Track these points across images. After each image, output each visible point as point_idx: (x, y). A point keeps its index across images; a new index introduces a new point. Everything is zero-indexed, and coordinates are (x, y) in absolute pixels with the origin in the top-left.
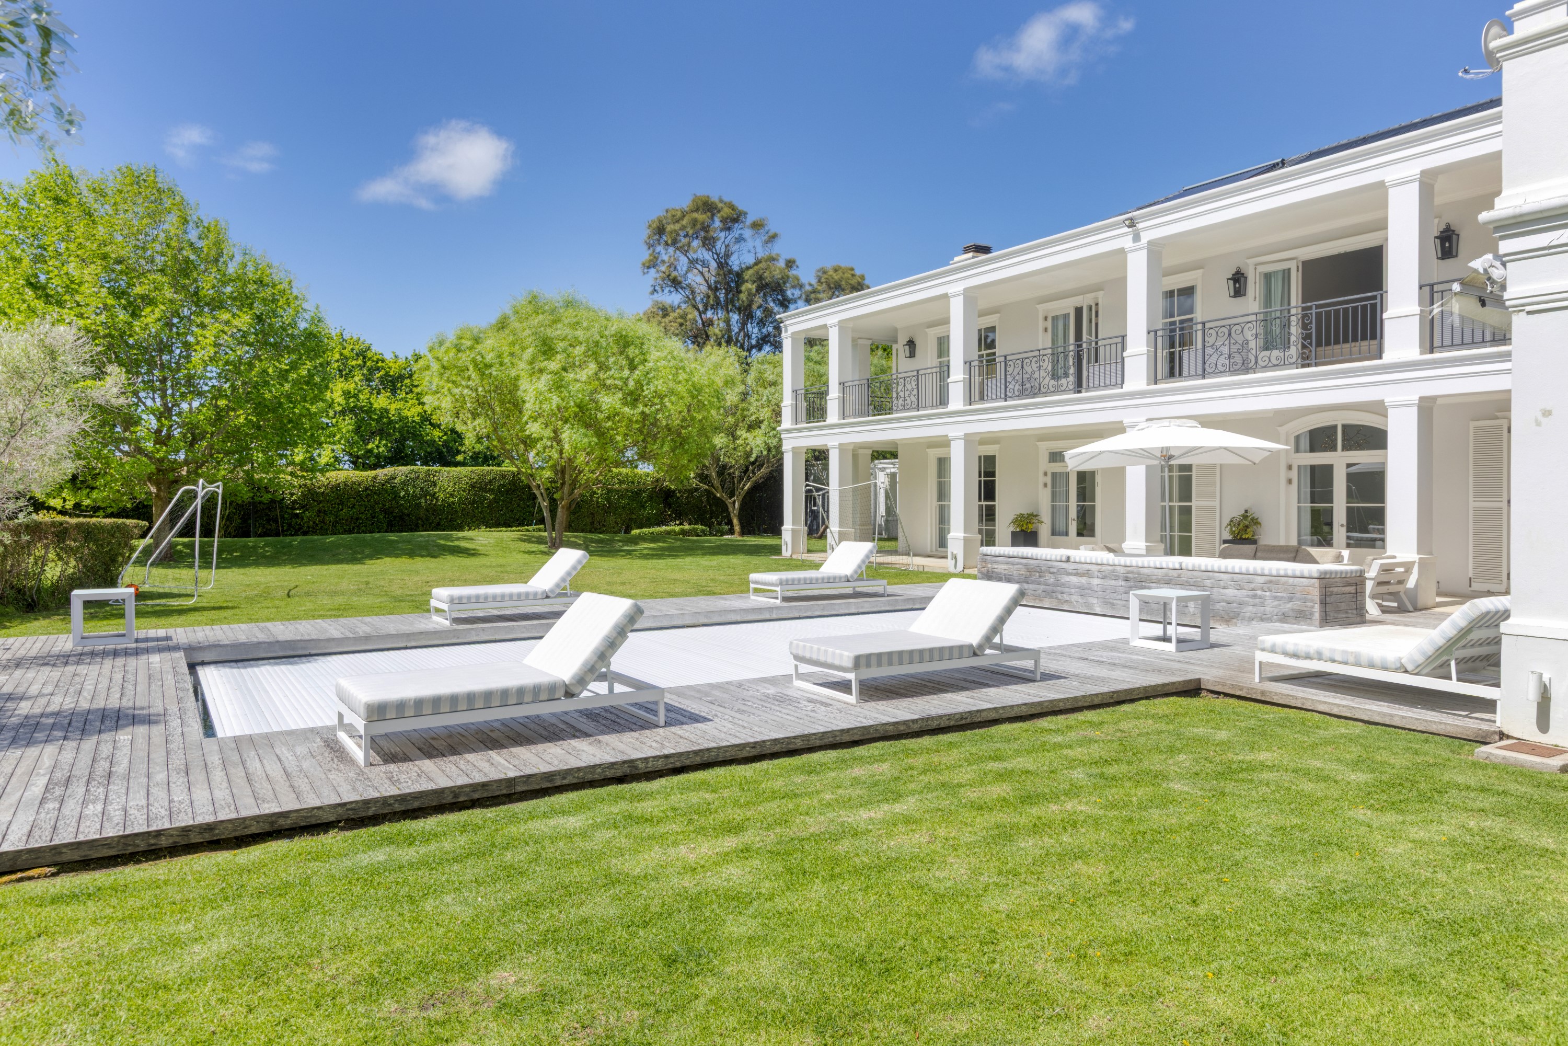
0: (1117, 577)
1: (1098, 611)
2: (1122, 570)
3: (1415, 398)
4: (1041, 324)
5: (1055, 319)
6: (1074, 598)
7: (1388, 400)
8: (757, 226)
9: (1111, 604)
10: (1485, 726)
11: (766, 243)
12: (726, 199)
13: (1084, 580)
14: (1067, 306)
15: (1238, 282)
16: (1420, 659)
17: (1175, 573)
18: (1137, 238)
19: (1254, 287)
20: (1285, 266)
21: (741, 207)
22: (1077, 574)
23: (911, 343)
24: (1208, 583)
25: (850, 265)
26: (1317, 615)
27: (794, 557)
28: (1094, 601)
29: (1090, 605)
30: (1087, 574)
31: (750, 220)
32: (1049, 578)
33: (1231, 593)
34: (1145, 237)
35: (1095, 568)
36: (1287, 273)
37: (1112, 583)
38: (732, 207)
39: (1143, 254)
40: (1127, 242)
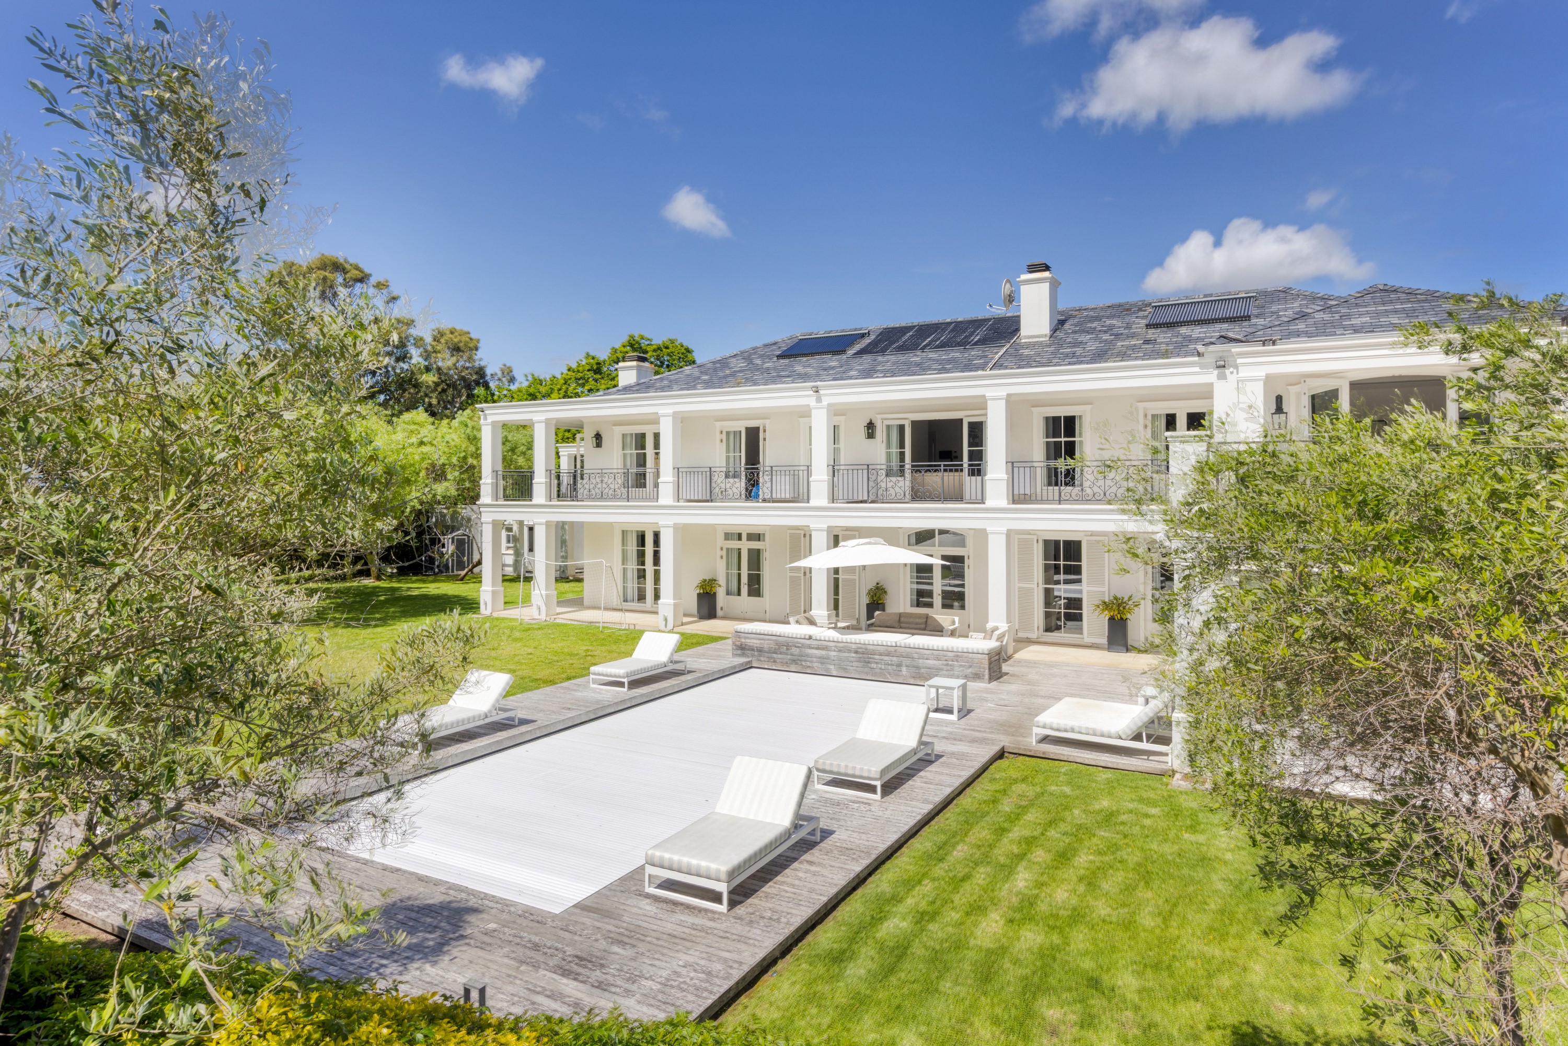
0: (850, 651)
1: (835, 673)
2: (854, 646)
3: (1004, 529)
4: (718, 437)
5: (728, 433)
6: (815, 665)
7: (989, 529)
8: (379, 286)
9: (845, 669)
10: (1163, 766)
11: (388, 303)
12: (352, 261)
13: (823, 652)
14: (741, 426)
15: (870, 430)
16: (1129, 732)
17: (892, 649)
18: (819, 400)
19: (880, 432)
20: (901, 422)
21: (367, 270)
22: (818, 648)
23: (598, 437)
24: (916, 656)
25: (466, 329)
26: (987, 677)
27: (495, 615)
28: (832, 667)
29: (828, 670)
30: (826, 648)
31: (373, 281)
32: (795, 651)
33: (931, 662)
34: (826, 401)
35: (832, 644)
36: (901, 428)
37: (846, 654)
38: (357, 268)
39: (824, 413)
40: (812, 402)
